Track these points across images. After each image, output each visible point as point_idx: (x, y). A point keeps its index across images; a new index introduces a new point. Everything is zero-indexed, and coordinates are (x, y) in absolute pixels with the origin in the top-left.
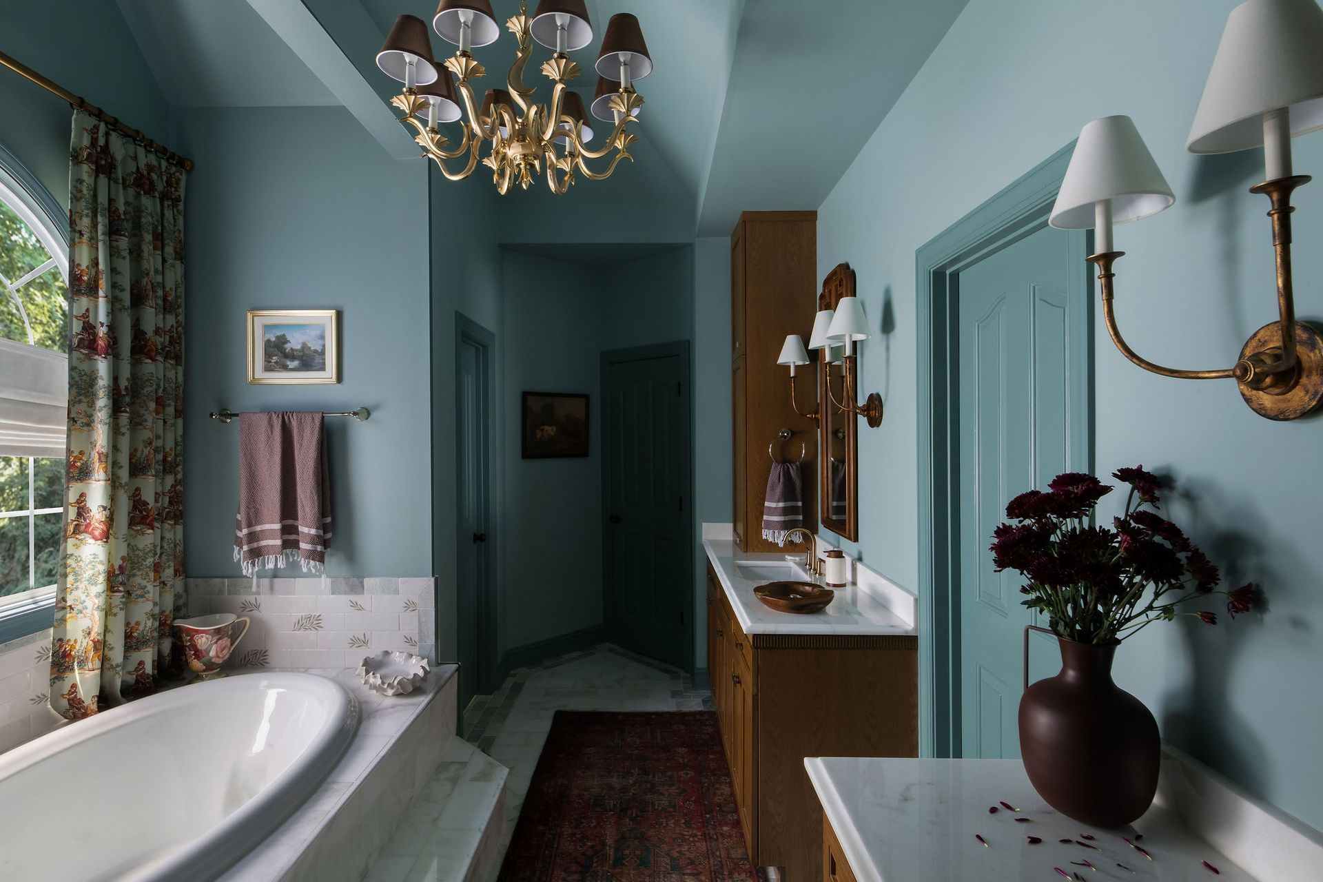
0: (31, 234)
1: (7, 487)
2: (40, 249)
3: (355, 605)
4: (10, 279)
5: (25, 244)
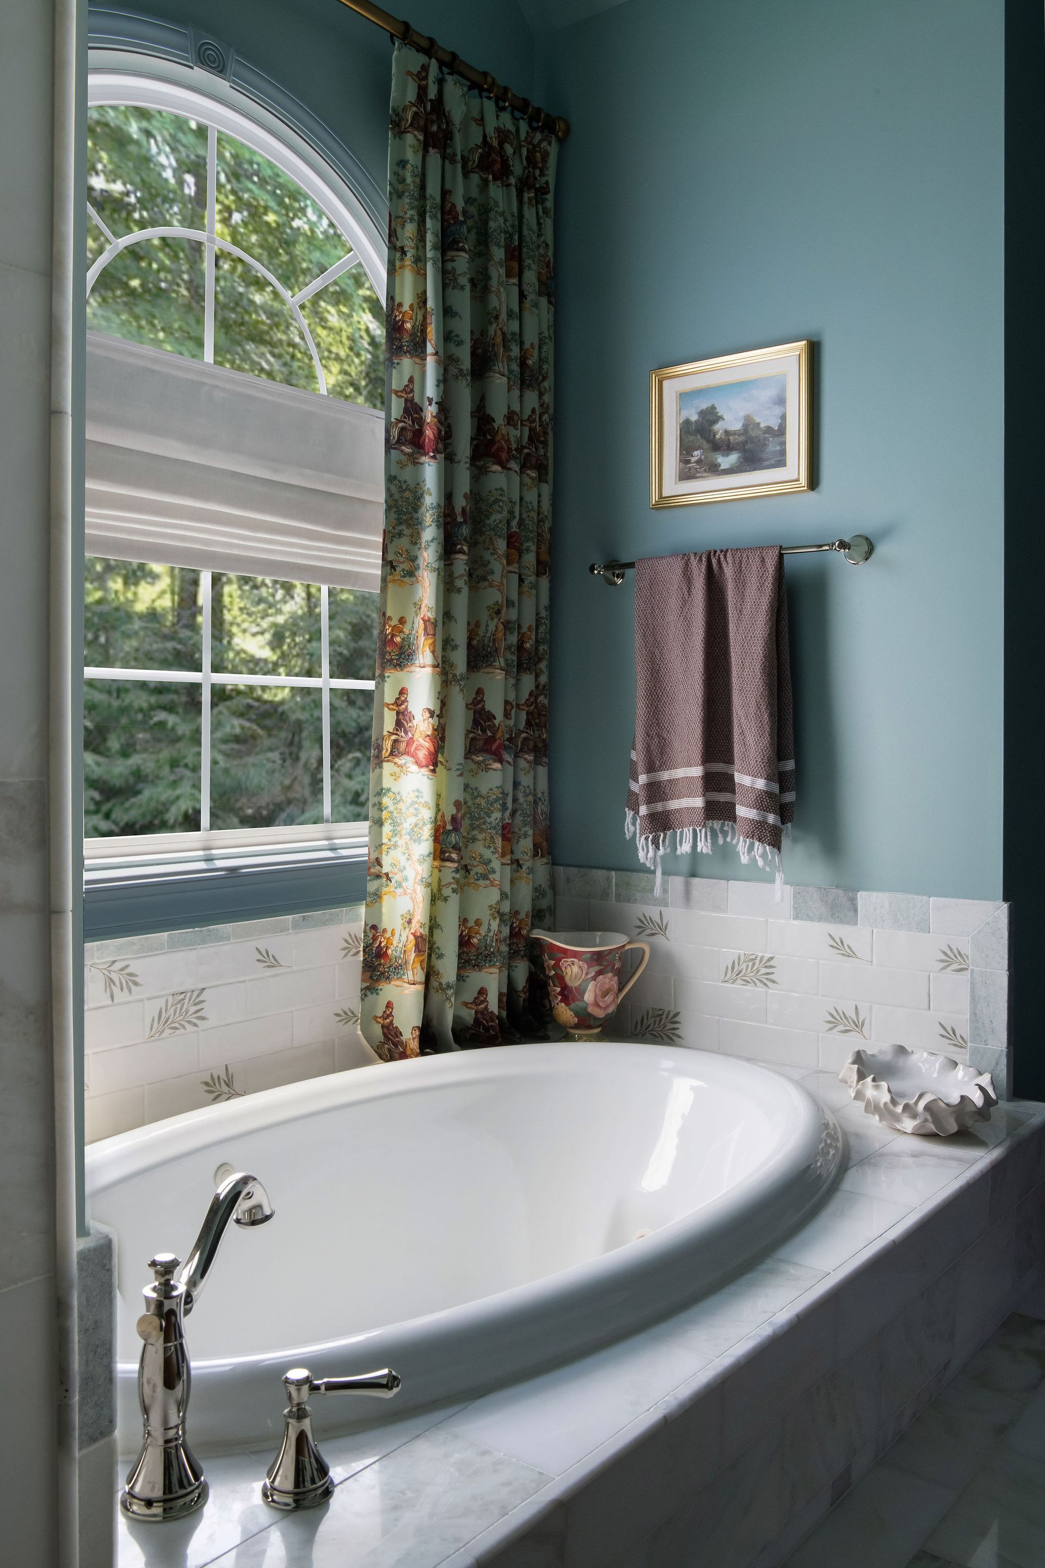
0: (320, 214)
1: (287, 634)
2: (335, 238)
3: (839, 945)
4: (291, 289)
5: (312, 231)
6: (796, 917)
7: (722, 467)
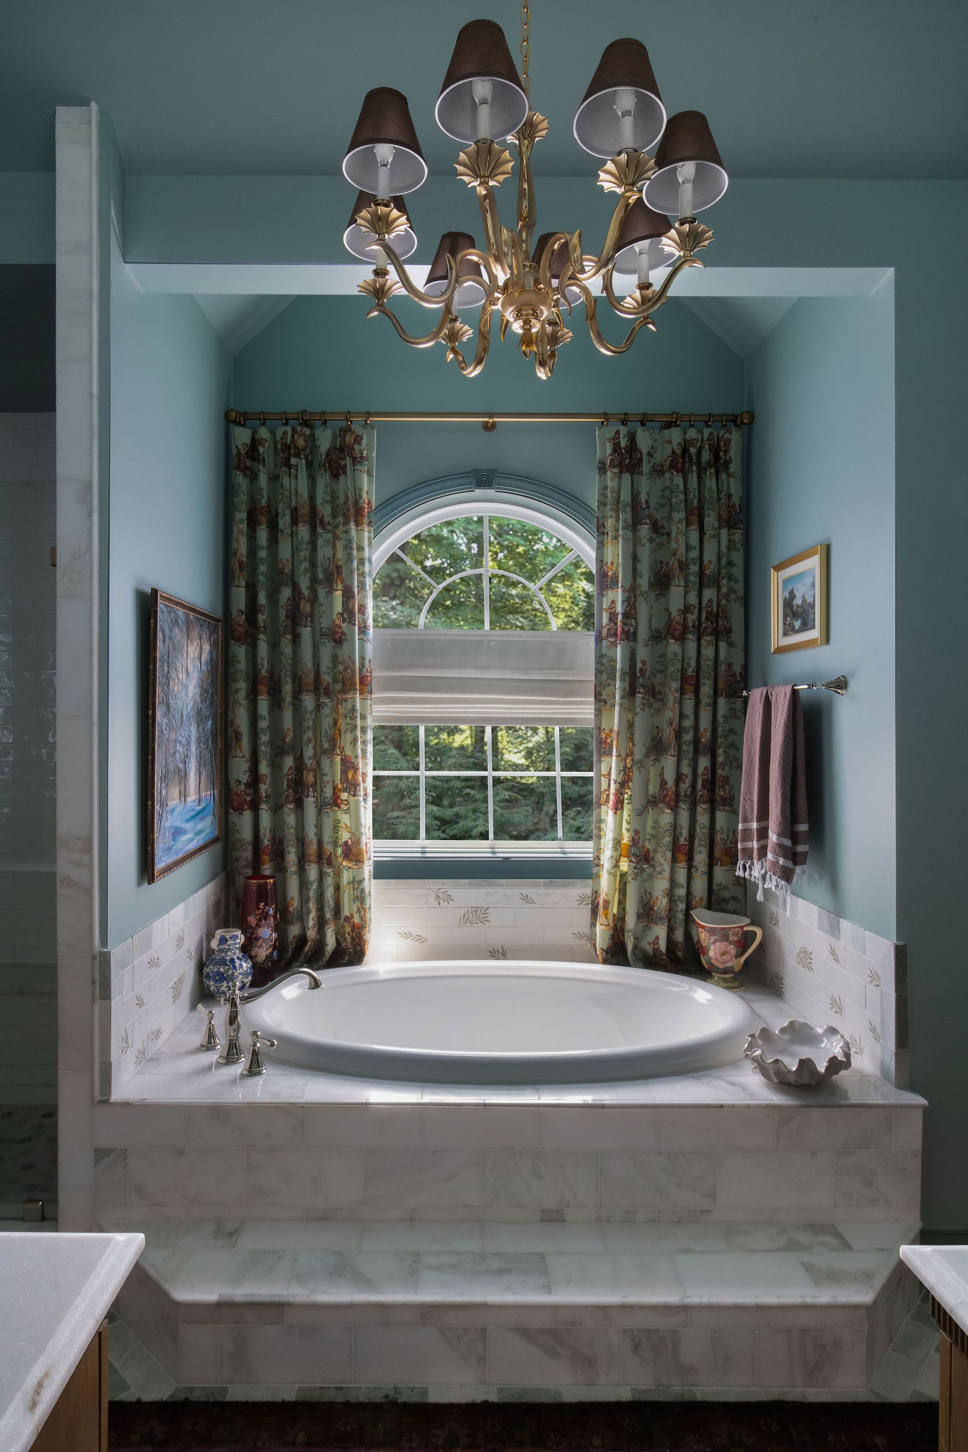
0: (551, 537)
1: (534, 751)
2: (562, 547)
4: (534, 582)
5: (546, 548)
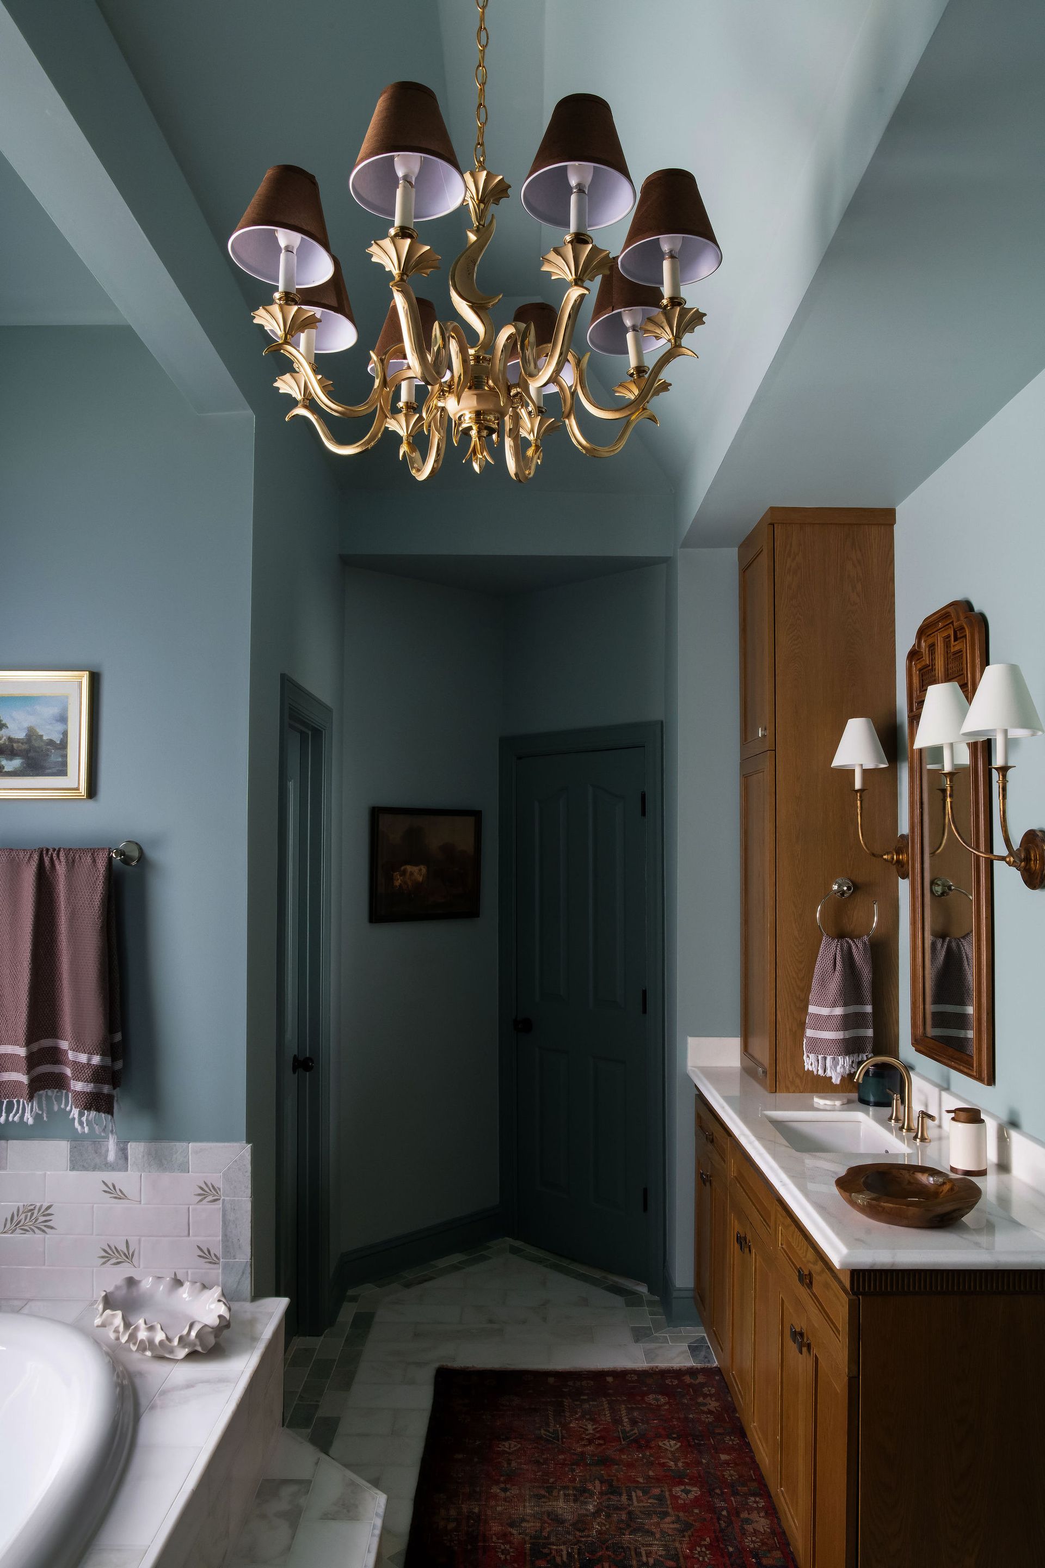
3: (112, 1191)
6: (73, 1169)
7: (6, 769)
